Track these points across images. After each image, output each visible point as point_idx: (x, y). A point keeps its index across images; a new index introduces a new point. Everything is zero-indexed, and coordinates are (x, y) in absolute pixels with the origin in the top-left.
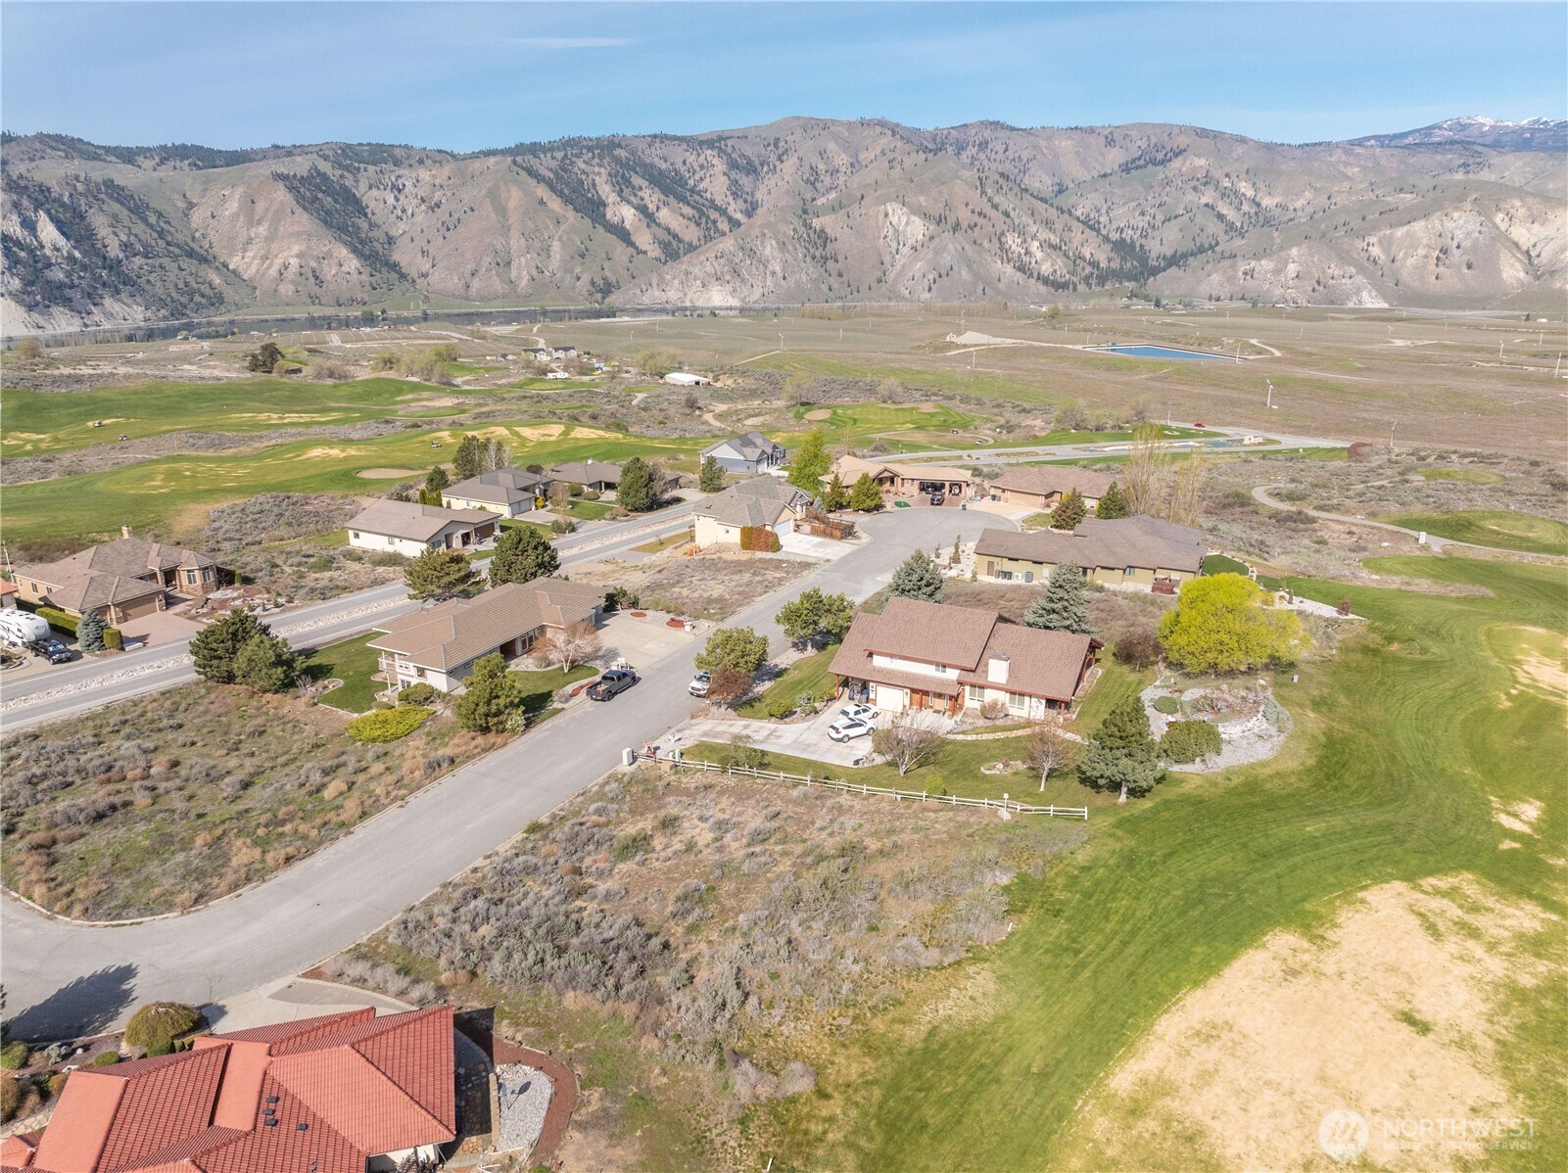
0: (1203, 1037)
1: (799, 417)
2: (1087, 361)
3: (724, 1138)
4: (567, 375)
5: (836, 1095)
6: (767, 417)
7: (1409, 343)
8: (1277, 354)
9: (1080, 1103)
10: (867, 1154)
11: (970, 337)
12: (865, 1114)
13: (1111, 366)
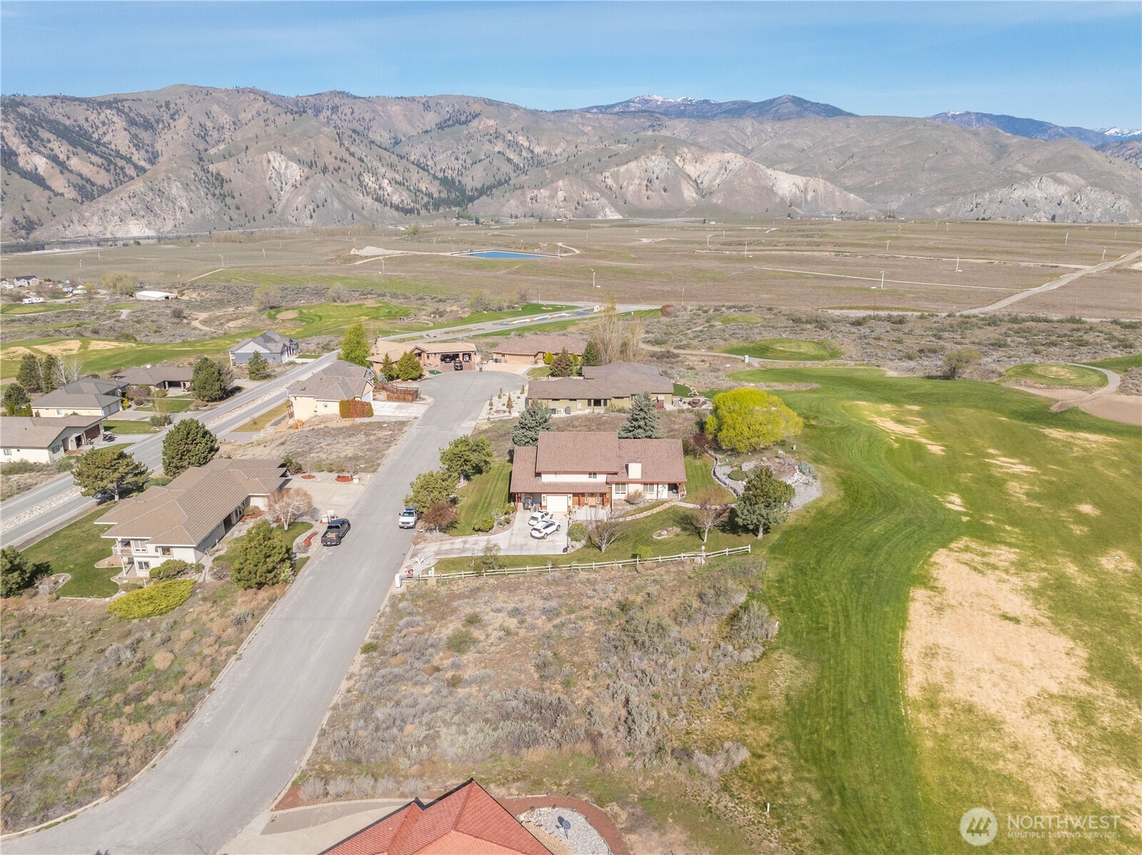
0: (930, 655)
1: (273, 318)
2: (459, 264)
3: (723, 803)
4: (42, 300)
5: (766, 753)
6: (245, 320)
7: (651, 240)
8: (577, 252)
9: (903, 711)
10: (816, 780)
11: (369, 250)
13: (478, 266)
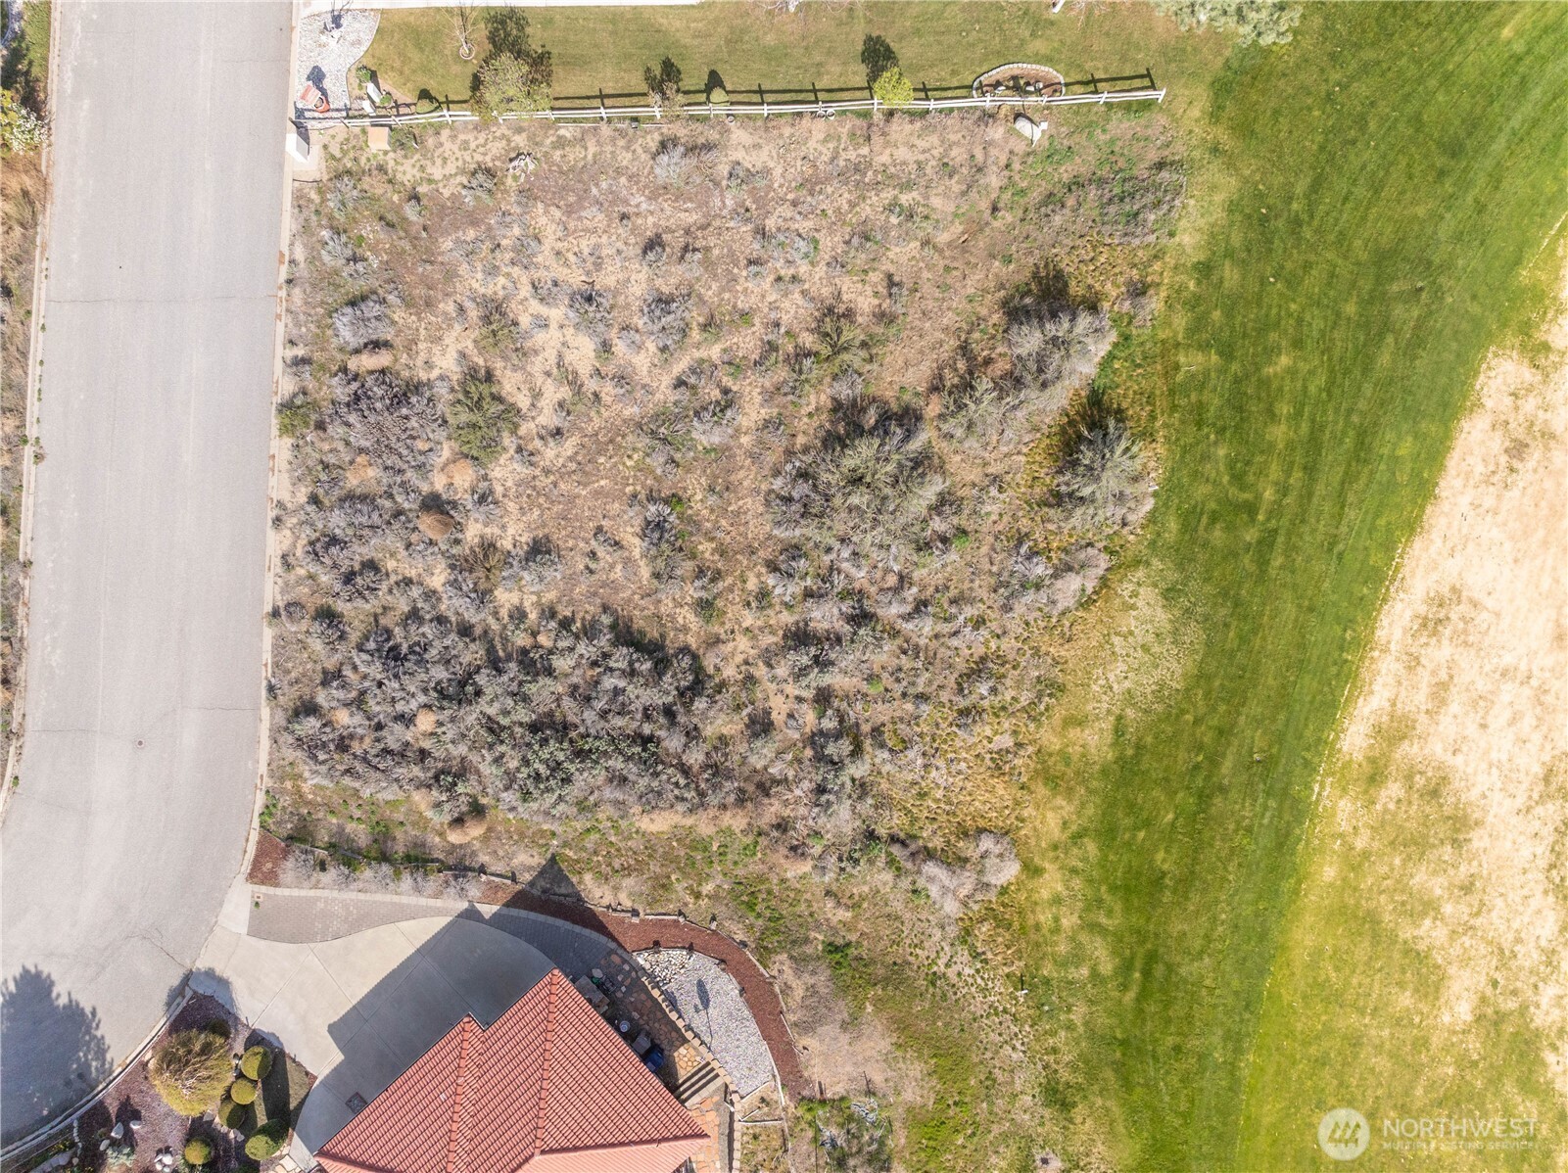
0: (1431, 625)
3: (955, 968)
5: (1047, 865)
9: (1316, 788)
12: (1090, 881)
